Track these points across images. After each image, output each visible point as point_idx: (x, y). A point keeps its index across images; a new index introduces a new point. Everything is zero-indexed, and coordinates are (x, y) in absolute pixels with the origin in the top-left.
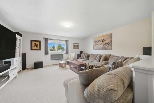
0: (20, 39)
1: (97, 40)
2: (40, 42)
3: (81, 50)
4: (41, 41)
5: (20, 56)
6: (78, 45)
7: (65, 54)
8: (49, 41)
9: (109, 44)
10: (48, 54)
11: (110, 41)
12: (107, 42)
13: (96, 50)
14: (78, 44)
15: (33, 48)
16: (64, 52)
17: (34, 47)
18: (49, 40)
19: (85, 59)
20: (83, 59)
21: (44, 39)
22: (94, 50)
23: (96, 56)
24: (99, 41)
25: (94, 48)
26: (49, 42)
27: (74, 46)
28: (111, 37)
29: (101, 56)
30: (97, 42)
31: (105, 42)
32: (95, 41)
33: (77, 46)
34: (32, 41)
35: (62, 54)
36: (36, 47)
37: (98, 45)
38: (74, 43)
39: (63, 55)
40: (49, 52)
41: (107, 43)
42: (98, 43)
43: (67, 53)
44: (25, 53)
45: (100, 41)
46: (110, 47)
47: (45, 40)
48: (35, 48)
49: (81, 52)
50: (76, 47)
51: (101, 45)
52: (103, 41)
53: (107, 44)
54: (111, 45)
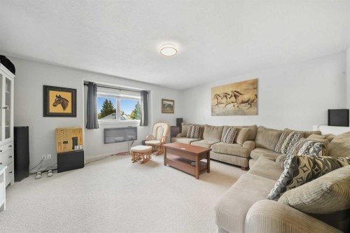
0: (8, 82)
1: (221, 92)
2: (73, 92)
3: (179, 117)
4: (75, 90)
5: (7, 136)
6: (171, 103)
7: (141, 125)
8: (100, 93)
9: (252, 103)
10: (95, 128)
11: (252, 97)
12: (246, 97)
13: (217, 115)
14: (172, 101)
15: (52, 109)
16: (139, 121)
17: (54, 106)
18: (98, 89)
19: (193, 137)
20: (189, 137)
21: (85, 84)
22: (212, 115)
23: (220, 130)
24: (226, 96)
25: (212, 111)
26: (98, 93)
27: (163, 105)
28: (256, 88)
29: (237, 131)
30: (220, 98)
31: (240, 98)
32: (217, 96)
33: (170, 105)
34: (47, 89)
35: (133, 126)
36: (60, 106)
37: (223, 105)
38: (163, 100)
39: (136, 128)
40: (99, 121)
41: (246, 100)
42: (224, 100)
43: (146, 123)
44: (25, 125)
45: (229, 96)
46: (253, 110)
47: (87, 88)
48: (59, 109)
49: (180, 121)
50: (168, 109)
51: (232, 104)
52: (236, 96)
53: (247, 102)
54: (256, 106)
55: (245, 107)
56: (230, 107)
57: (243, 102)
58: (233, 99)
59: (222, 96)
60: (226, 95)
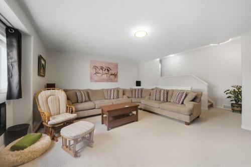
1: (98, 65)
6: (44, 64)
9: (116, 75)
11: (116, 72)
12: (113, 72)
14: (44, 60)
22: (91, 81)
27: (41, 65)
28: (117, 68)
31: (111, 72)
32: (95, 67)
37: (100, 75)
38: (41, 57)
41: (113, 73)
45: (104, 70)
46: (116, 79)
52: (108, 71)
53: (114, 75)
54: (117, 77)
55: (112, 77)
56: (105, 76)
57: (112, 75)
58: (106, 72)
59: (99, 68)
60: (102, 68)
